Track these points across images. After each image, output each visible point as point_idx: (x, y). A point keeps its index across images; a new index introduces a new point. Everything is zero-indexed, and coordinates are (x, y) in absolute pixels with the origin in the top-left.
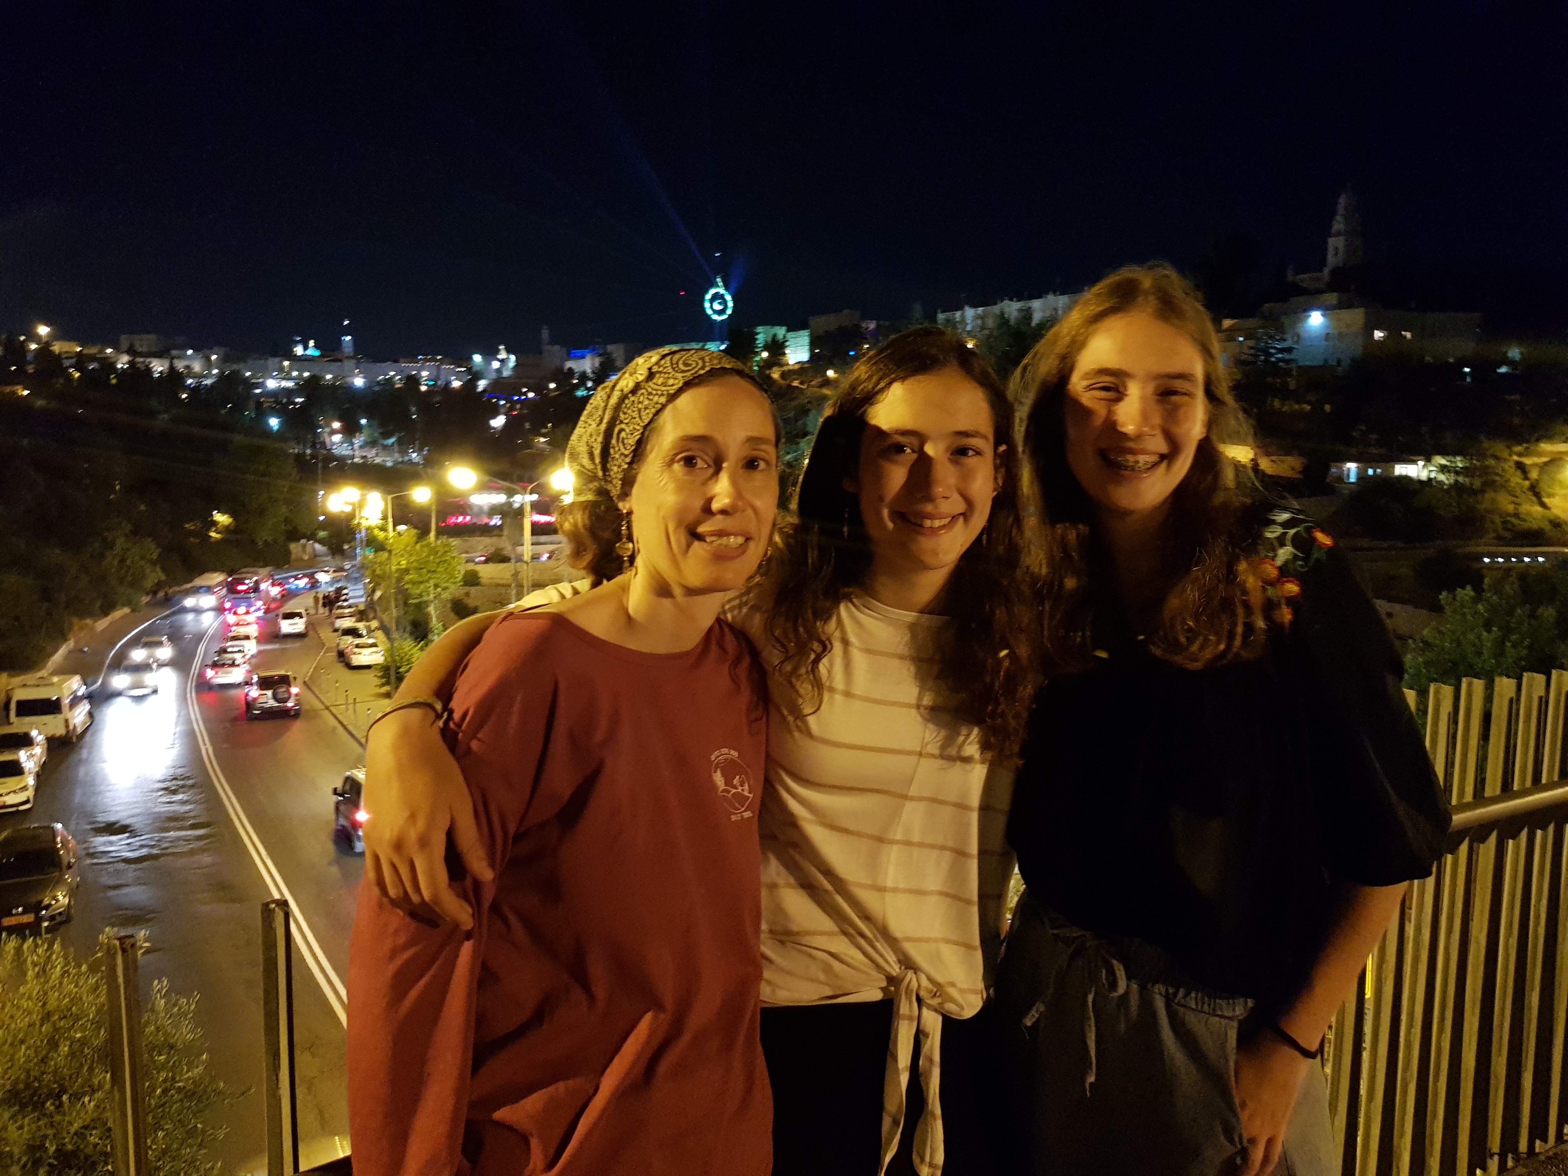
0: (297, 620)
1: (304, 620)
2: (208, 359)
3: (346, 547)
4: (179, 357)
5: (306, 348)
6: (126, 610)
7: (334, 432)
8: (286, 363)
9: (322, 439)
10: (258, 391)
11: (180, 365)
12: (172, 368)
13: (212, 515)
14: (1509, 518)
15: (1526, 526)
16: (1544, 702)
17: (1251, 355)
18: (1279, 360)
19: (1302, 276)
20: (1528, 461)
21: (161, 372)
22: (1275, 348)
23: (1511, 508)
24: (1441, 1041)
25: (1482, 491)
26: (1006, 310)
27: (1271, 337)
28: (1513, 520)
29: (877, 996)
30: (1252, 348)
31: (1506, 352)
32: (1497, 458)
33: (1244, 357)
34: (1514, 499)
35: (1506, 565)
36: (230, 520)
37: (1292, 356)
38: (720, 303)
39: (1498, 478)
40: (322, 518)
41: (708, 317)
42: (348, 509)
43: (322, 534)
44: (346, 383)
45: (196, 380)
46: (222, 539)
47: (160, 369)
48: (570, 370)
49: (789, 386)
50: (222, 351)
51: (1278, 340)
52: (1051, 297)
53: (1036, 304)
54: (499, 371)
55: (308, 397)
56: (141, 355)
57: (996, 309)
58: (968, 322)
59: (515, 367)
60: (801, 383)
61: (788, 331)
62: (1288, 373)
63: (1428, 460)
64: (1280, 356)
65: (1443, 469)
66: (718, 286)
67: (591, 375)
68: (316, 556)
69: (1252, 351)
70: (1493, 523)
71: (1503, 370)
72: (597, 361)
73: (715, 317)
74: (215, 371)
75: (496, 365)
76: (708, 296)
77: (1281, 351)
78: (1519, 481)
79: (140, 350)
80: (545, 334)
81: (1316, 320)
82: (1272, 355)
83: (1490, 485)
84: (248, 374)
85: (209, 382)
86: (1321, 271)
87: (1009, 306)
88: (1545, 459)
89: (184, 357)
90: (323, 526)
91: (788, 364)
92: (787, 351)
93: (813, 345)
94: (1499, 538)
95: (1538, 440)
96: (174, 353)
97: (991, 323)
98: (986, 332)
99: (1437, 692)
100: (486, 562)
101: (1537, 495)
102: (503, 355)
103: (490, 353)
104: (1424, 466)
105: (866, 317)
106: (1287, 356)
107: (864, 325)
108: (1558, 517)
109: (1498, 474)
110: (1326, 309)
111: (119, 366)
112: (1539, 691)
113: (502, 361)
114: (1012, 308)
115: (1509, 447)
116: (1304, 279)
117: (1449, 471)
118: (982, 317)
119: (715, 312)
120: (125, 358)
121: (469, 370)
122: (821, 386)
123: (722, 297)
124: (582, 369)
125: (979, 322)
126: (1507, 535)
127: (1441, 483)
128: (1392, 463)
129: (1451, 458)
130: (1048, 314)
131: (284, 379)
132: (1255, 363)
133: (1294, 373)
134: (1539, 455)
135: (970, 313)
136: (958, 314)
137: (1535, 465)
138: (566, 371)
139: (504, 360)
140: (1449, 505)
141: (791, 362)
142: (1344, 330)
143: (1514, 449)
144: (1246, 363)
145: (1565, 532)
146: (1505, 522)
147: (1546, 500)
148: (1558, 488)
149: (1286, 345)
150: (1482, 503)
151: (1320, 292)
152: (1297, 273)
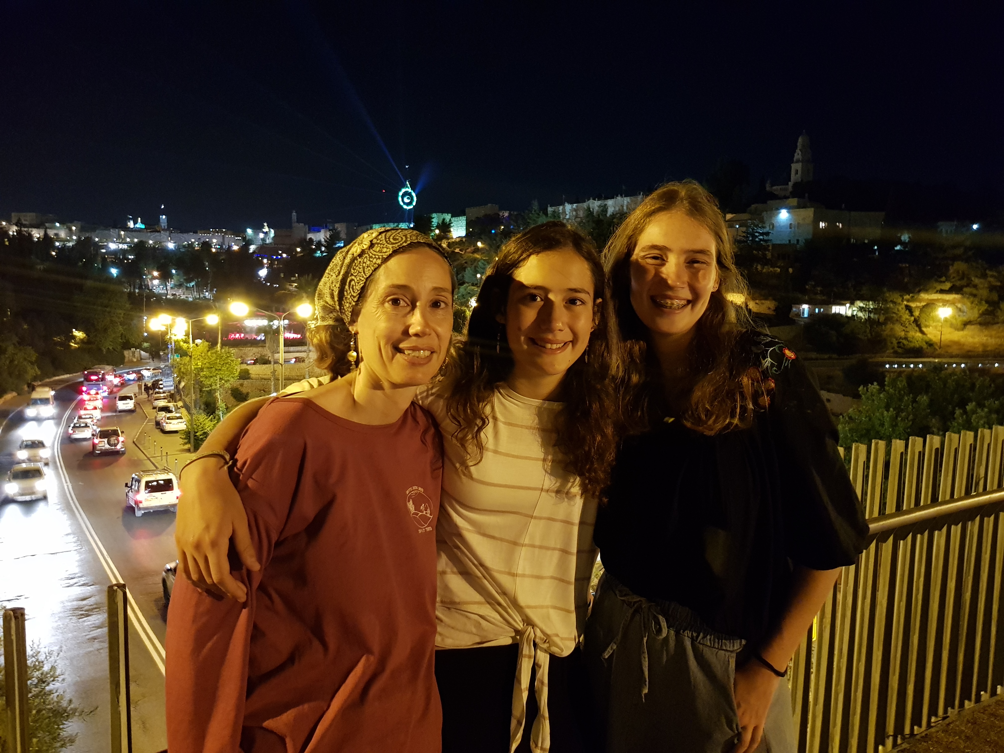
0: (128, 401)
1: (133, 401)
2: (70, 230)
3: (161, 353)
4: (50, 228)
5: (135, 223)
6: (14, 394)
7: (154, 278)
8: (122, 233)
9: (146, 283)
10: (104, 251)
11: (51, 233)
12: (46, 235)
13: (72, 332)
14: (901, 340)
15: (912, 345)
16: (922, 455)
17: (744, 236)
18: (761, 240)
19: (775, 188)
20: (913, 305)
21: (38, 238)
22: (759, 233)
23: (902, 334)
24: (859, 667)
25: (885, 323)
26: (591, 206)
27: (757, 226)
28: (904, 341)
29: (509, 641)
30: (744, 232)
31: (900, 237)
32: (894, 303)
33: (739, 238)
34: (904, 328)
35: (899, 370)
36: (85, 335)
37: (770, 237)
38: (408, 198)
39: (894, 315)
40: (146, 334)
41: (402, 206)
42: (163, 329)
43: (146, 345)
44: (162, 246)
45: (62, 243)
46: (79, 348)
47: (38, 236)
48: (311, 239)
49: (453, 252)
50: (79, 224)
51: (760, 228)
52: (619, 198)
53: (610, 202)
54: (263, 240)
55: (136, 255)
56: (25, 226)
57: (585, 205)
58: (567, 213)
59: (274, 237)
60: (460, 250)
61: (452, 217)
62: (766, 248)
63: (852, 303)
64: (761, 237)
65: (861, 309)
66: (407, 187)
67: (324, 243)
68: (141, 359)
69: (744, 234)
70: (892, 343)
71: (898, 248)
72: (328, 234)
73: (405, 207)
74: (74, 238)
75: (261, 235)
76: (401, 194)
77: (762, 234)
78: (908, 317)
79: (24, 222)
80: (294, 216)
81: (784, 215)
82: (757, 237)
83: (888, 319)
84: (97, 239)
85: (70, 244)
86: (788, 184)
87: (594, 203)
88: (923, 304)
89: (55, 228)
90: (146, 340)
91: (452, 238)
92: (452, 229)
93: (468, 226)
94: (896, 352)
95: (919, 291)
96: (47, 225)
97: (581, 214)
98: (579, 220)
99: (857, 449)
100: (254, 364)
101: (919, 326)
102: (266, 229)
103: (258, 228)
104: (850, 307)
105: (502, 208)
106: (766, 238)
107: (501, 214)
108: (931, 340)
109: (894, 313)
110: (790, 208)
111: (11, 233)
112: (919, 448)
113: (266, 233)
114: (595, 205)
115: (902, 296)
116: (776, 189)
117: (865, 311)
118: (575, 210)
119: (404, 203)
120: (15, 228)
121: (244, 239)
122: (473, 252)
123: (410, 194)
124: (318, 239)
125: (574, 213)
126: (900, 350)
127: (861, 318)
128: (830, 306)
129: (865, 302)
130: (617, 209)
131: (120, 243)
132: (746, 242)
133: (770, 248)
134: (920, 301)
135: (568, 207)
136: (561, 208)
137: (917, 307)
138: (308, 240)
139: (267, 232)
140: (865, 332)
141: (454, 237)
142: (801, 222)
143: (905, 297)
144: (739, 242)
145: (935, 349)
146: (899, 343)
147: (924, 329)
148: (931, 323)
149: (765, 230)
150: (885, 331)
151: (786, 198)
152: (772, 185)
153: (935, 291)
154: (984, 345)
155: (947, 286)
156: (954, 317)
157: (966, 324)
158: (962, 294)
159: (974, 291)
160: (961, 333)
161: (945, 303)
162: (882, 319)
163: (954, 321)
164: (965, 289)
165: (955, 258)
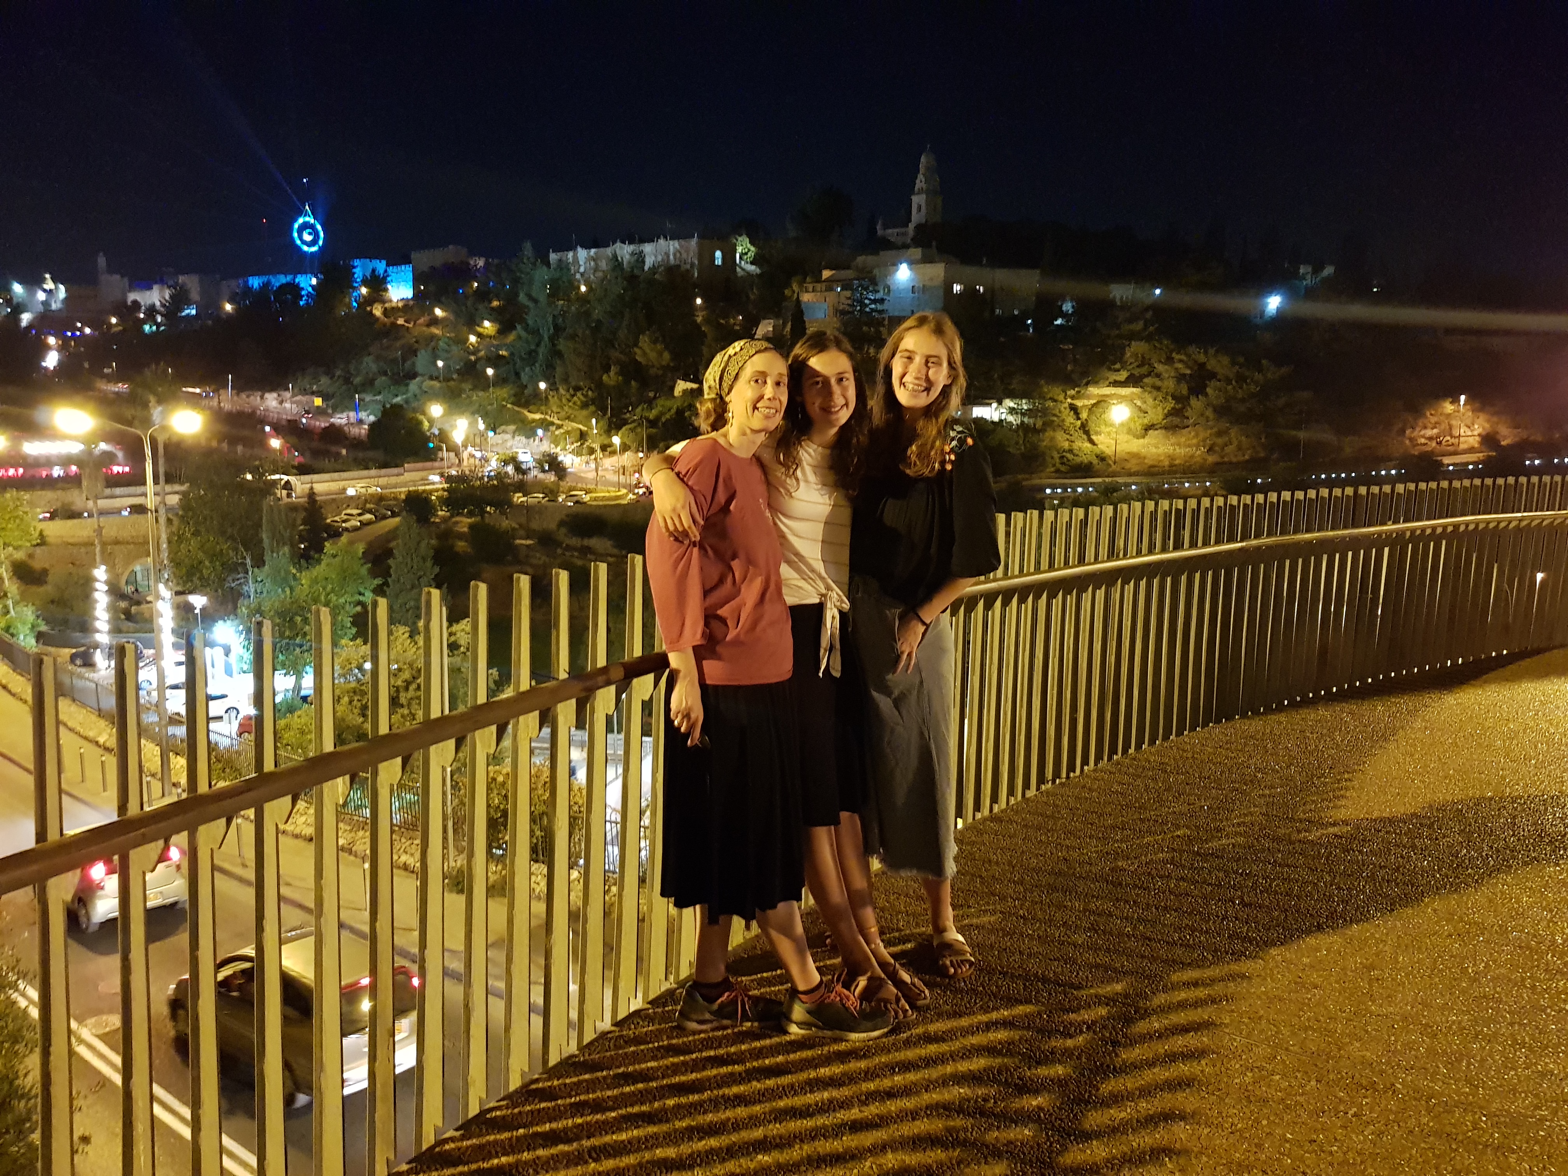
14: (1064, 454)
15: (1078, 460)
17: (848, 305)
18: (873, 310)
19: (890, 231)
20: (1079, 403)
22: (870, 299)
23: (1066, 445)
25: (1043, 430)
26: (618, 253)
27: (866, 289)
28: (1069, 455)
29: (817, 601)
30: (849, 298)
31: (1061, 306)
32: (1055, 401)
33: (841, 307)
34: (1068, 437)
35: (1063, 495)
37: (885, 306)
38: (310, 234)
39: (1055, 419)
41: (299, 248)
48: (135, 302)
49: (394, 325)
51: (871, 292)
52: (662, 241)
53: (648, 248)
54: (46, 303)
57: (609, 251)
58: (581, 263)
59: (66, 298)
60: (407, 321)
61: (389, 265)
62: (880, 323)
63: (1000, 403)
64: (873, 306)
65: (1012, 411)
66: (306, 214)
67: (160, 309)
69: (849, 302)
70: (1052, 458)
71: (1059, 322)
72: (167, 294)
73: (305, 248)
75: (41, 296)
76: (296, 226)
77: (874, 301)
78: (1072, 421)
80: (102, 261)
81: (903, 273)
82: (867, 306)
83: (1048, 425)
86: (907, 226)
87: (621, 248)
88: (1093, 402)
91: (391, 301)
92: (389, 286)
93: (416, 281)
94: (1058, 471)
95: (1087, 384)
97: (603, 265)
98: (599, 276)
101: (1087, 433)
102: (49, 285)
103: (33, 281)
104: (996, 409)
105: (473, 253)
106: (879, 307)
107: (472, 262)
108: (1103, 453)
109: (1055, 415)
110: (911, 263)
113: (49, 292)
114: (625, 251)
115: (1065, 392)
116: (892, 233)
117: (1017, 413)
118: (594, 259)
119: (304, 242)
121: (9, 302)
122: (428, 325)
123: (312, 227)
124: (149, 302)
125: (592, 263)
126: (1063, 468)
127: (1011, 423)
129: (1017, 401)
130: (660, 258)
132: (853, 312)
133: (886, 322)
134: (1089, 398)
135: (582, 254)
136: (571, 254)
137: (1084, 406)
138: (129, 303)
139: (51, 290)
140: (1017, 443)
141: (395, 299)
142: (928, 283)
143: (1069, 393)
144: (843, 313)
145: (1109, 465)
146: (1063, 457)
147: (1094, 437)
148: (1103, 427)
149: (878, 296)
150: (1043, 441)
151: (906, 247)
152: (886, 227)
153: (1107, 383)
154: (1172, 458)
155: (1123, 375)
156: (1131, 419)
157: (1148, 428)
158: (1141, 387)
159: (1158, 383)
160: (1141, 441)
161: (1122, 399)
162: (1039, 424)
163: (1132, 426)
164: (1146, 380)
165: (1133, 336)
